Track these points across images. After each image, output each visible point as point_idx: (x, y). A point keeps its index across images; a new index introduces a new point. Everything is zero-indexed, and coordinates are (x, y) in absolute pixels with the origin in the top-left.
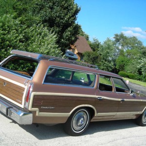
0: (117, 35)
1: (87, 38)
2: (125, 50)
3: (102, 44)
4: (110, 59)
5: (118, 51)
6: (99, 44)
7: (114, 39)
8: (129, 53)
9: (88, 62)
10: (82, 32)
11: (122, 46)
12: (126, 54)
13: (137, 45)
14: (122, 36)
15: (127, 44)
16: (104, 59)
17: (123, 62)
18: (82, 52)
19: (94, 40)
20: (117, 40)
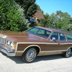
0: (58, 11)
1: (43, 12)
2: (61, 19)
3: (50, 15)
4: (54, 23)
5: (58, 19)
6: (49, 15)
7: (56, 13)
8: (63, 20)
9: (42, 24)
10: (40, 9)
11: (60, 17)
12: (62, 21)
13: (67, 16)
14: (60, 12)
15: (62, 16)
16: (51, 23)
17: (60, 25)
18: (39, 19)
19: (46, 14)
20: (58, 14)
